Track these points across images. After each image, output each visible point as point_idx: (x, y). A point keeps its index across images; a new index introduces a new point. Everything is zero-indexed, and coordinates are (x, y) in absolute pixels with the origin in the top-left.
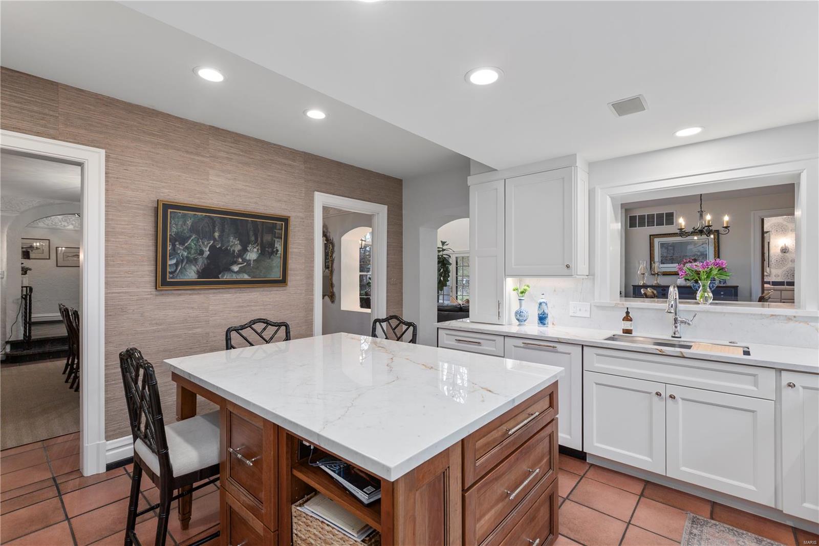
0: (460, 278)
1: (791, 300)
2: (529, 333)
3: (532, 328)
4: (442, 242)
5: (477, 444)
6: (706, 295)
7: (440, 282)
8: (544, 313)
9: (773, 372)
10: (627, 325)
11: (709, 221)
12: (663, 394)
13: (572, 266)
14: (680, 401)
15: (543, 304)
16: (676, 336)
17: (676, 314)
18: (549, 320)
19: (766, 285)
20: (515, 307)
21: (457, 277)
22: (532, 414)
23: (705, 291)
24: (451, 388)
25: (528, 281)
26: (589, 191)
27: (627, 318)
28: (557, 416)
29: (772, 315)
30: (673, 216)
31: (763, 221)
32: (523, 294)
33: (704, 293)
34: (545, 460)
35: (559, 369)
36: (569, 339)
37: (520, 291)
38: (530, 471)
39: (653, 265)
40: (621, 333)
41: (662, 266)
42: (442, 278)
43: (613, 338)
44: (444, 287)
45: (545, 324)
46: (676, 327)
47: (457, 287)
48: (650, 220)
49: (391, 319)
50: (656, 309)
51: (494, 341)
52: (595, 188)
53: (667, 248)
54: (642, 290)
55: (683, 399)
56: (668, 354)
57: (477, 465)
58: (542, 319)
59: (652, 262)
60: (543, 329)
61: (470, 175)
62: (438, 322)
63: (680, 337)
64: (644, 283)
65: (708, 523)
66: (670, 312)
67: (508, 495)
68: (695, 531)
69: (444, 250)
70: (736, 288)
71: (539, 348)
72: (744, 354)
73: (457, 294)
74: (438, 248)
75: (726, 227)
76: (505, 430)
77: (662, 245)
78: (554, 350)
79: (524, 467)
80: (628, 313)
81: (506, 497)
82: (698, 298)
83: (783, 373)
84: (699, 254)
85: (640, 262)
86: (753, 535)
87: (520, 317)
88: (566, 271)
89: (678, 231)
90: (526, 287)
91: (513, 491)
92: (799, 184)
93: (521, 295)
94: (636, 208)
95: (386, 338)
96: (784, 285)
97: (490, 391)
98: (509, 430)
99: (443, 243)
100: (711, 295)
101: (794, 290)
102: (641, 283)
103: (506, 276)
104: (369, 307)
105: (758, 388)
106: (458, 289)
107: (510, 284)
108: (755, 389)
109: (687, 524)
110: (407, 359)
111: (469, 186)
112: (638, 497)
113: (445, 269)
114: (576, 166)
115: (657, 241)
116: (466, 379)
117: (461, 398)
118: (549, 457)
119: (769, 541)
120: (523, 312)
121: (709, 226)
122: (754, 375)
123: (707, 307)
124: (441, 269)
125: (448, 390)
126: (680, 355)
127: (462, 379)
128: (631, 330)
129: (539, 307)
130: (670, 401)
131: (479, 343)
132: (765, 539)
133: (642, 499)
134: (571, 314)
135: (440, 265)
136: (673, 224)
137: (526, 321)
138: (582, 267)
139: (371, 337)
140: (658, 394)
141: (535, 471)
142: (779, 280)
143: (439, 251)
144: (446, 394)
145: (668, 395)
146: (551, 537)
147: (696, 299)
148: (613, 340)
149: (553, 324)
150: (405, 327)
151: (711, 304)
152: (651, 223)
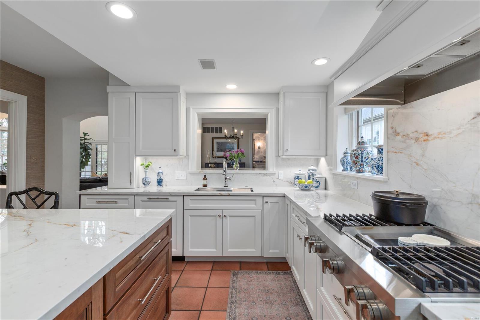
0: (99, 160)
1: (264, 168)
2: (151, 192)
3: (153, 188)
4: (83, 133)
5: (116, 275)
6: (237, 166)
7: (82, 162)
8: (161, 179)
9: (261, 198)
10: (205, 182)
11: (236, 132)
12: (221, 216)
13: (177, 150)
14: (228, 217)
15: (160, 173)
16: (226, 186)
17: (226, 175)
18: (164, 183)
19: (254, 162)
20: (142, 176)
21: (97, 159)
22: (156, 242)
23: (236, 164)
24: (91, 238)
25: (150, 159)
26: (186, 108)
27: (205, 179)
28: (171, 240)
29: (260, 173)
30: (222, 129)
31: (253, 134)
32: (148, 168)
33: (236, 165)
34: (164, 269)
35: (172, 211)
36: (176, 193)
37: (145, 165)
38: (154, 280)
39: (214, 153)
40: (202, 187)
41: (217, 153)
42: (84, 160)
43: (198, 190)
44: (86, 166)
45: (161, 185)
46: (226, 182)
47: (97, 166)
48: (212, 130)
49: (30, 191)
50: (218, 173)
51: (128, 199)
52: (189, 107)
53: (219, 145)
54: (209, 165)
55: (229, 216)
56: (224, 195)
57: (117, 290)
58: (160, 182)
59: (213, 151)
60: (160, 188)
61: (109, 85)
62: (80, 190)
63: (227, 186)
64: (210, 162)
65: (239, 272)
66: (224, 174)
67: (140, 302)
68: (235, 279)
69: (85, 139)
70: (244, 163)
71: (158, 200)
72: (251, 191)
73: (97, 171)
74: (81, 137)
75: (242, 136)
76: (138, 258)
77: (217, 143)
78: (167, 200)
79: (151, 278)
80: (205, 176)
81: (139, 304)
82: (234, 167)
83: (264, 197)
84: (231, 148)
85: (208, 151)
86: (255, 271)
87: (145, 182)
88: (174, 153)
89: (224, 136)
90: (149, 163)
91: (143, 298)
92: (268, 119)
93: (146, 168)
94: (206, 123)
95: (24, 208)
96: (258, 162)
97: (127, 233)
98: (141, 257)
99: (85, 134)
100: (239, 165)
101: (265, 164)
102: (208, 162)
103: (136, 156)
104: (5, 184)
105: (256, 205)
106: (98, 168)
107: (138, 161)
108: (255, 206)
109: (232, 276)
110: (49, 222)
111: (108, 93)
112: (210, 271)
113: (86, 153)
114: (180, 93)
115: (215, 140)
116: (104, 229)
117: (100, 243)
118: (166, 266)
119: (260, 271)
120: (147, 179)
121: (236, 135)
122: (255, 200)
123: (237, 171)
124: (83, 153)
125: (89, 240)
126: (228, 195)
127: (101, 230)
128: (207, 185)
129: (158, 175)
130: (224, 218)
131: (116, 202)
132: (258, 271)
133: (213, 272)
134: (177, 178)
135: (82, 150)
136: (222, 133)
137: (149, 185)
138: (182, 151)
139: (6, 209)
140: (219, 216)
141: (158, 278)
142: (257, 160)
143: (81, 140)
144: (87, 243)
145: (223, 215)
146: (167, 315)
147: (233, 168)
148: (198, 191)
149: (166, 185)
150: (46, 197)
151: (239, 170)
152: (213, 132)
